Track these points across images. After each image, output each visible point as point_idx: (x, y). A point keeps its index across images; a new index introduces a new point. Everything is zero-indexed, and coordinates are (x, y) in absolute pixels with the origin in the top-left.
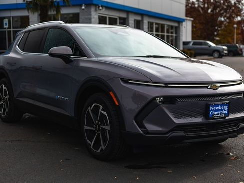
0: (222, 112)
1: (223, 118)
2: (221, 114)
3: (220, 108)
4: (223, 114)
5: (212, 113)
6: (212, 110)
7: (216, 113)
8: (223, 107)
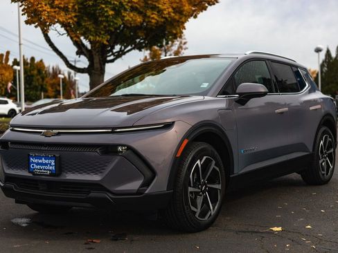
0: (46, 167)
1: (47, 175)
2: (45, 170)
3: (44, 161)
4: (48, 170)
5: (33, 166)
6: (33, 162)
7: (38, 167)
8: (47, 161)
